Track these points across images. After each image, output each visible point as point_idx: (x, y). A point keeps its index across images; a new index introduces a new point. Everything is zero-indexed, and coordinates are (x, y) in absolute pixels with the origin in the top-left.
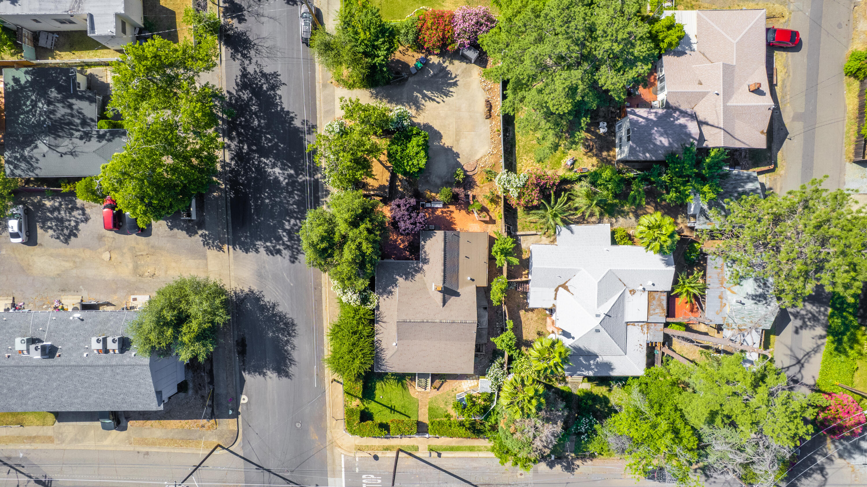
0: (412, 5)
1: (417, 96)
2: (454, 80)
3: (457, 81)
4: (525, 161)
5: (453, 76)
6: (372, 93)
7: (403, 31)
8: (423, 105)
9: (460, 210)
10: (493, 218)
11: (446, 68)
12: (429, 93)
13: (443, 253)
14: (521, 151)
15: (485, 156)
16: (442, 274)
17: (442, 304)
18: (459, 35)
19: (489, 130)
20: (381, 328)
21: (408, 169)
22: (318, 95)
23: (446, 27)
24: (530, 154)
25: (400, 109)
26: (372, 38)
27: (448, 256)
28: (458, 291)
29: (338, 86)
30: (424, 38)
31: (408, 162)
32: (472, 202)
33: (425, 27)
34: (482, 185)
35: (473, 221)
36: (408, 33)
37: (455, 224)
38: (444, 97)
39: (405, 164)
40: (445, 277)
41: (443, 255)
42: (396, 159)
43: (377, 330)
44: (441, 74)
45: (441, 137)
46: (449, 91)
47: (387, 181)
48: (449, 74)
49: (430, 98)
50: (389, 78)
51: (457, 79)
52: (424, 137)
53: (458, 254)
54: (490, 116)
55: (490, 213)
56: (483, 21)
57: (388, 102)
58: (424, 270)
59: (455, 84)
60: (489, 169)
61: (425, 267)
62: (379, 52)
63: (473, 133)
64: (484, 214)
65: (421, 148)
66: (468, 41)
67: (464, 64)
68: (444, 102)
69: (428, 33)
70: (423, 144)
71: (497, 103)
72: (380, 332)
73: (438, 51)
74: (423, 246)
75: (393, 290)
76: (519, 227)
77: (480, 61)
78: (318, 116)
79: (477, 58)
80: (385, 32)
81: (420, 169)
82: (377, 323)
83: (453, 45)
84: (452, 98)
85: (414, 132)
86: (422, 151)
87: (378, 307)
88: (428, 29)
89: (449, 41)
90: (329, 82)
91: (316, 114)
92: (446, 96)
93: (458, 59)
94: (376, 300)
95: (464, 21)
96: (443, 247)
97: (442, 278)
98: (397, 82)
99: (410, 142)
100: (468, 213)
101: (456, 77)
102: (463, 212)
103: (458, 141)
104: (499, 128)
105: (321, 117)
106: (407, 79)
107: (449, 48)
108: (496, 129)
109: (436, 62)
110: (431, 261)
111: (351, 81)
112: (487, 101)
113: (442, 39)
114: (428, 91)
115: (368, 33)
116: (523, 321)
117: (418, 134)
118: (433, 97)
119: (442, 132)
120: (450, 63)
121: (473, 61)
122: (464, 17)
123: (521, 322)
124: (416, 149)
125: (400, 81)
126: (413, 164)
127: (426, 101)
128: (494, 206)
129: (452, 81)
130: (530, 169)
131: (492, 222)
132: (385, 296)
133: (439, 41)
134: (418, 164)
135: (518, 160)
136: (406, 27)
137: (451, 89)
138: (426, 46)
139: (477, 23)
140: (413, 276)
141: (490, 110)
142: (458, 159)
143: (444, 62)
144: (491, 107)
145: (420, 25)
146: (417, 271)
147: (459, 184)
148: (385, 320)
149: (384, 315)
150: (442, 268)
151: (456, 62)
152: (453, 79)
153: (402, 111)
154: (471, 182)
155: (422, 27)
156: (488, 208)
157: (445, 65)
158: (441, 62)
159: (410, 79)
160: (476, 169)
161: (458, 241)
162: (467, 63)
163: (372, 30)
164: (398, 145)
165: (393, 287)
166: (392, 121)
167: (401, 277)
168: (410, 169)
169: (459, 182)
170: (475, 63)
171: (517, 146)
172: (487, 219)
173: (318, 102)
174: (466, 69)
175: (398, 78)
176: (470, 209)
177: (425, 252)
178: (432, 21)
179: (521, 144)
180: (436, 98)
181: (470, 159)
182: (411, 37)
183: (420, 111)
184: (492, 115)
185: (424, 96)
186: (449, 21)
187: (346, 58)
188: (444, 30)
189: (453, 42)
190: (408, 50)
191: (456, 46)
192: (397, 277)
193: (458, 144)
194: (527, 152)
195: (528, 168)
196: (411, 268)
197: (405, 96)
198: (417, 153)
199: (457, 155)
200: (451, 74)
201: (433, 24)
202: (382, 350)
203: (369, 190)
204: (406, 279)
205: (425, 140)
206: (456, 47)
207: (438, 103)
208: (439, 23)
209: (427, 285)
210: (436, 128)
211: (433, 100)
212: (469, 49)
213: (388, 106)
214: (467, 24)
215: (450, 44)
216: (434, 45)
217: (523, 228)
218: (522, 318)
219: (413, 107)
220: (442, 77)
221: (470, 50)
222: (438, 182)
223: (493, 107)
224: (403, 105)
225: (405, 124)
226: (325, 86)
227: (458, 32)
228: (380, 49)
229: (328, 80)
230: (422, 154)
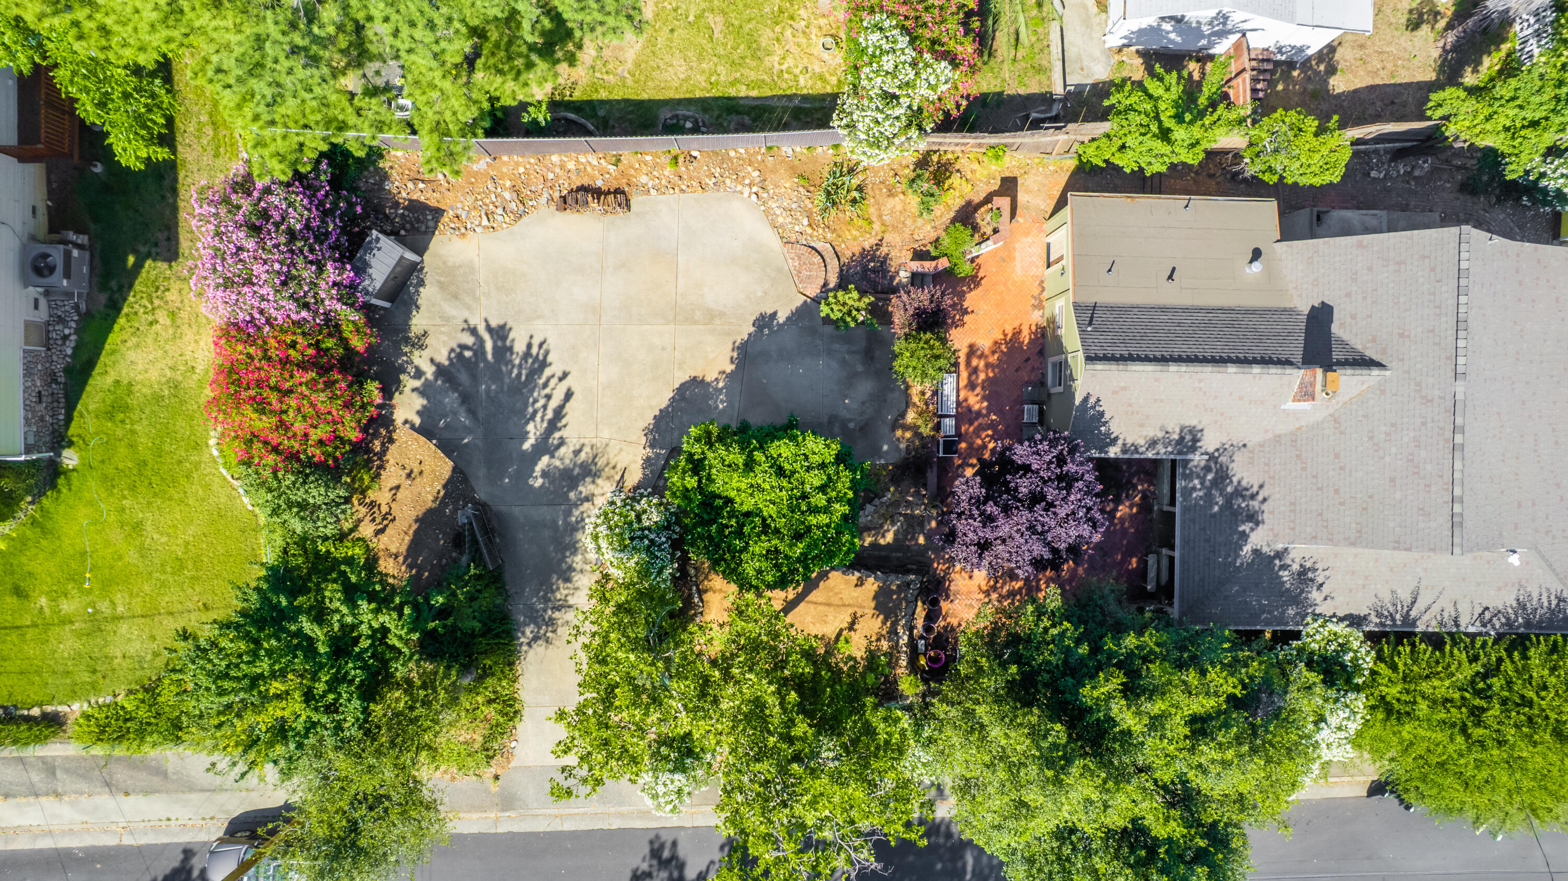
0: (207, 487)
1: (544, 474)
2: (486, 337)
3: (489, 328)
4: (789, 62)
5: (469, 340)
6: (536, 638)
7: (297, 526)
8: (577, 453)
9: (965, 312)
10: (995, 185)
11: (438, 366)
12: (534, 430)
13: (1173, 368)
14: (752, 75)
15: (767, 212)
16: (1256, 369)
17: (1375, 372)
18: (306, 306)
19: (671, 198)
20: (1435, 609)
21: (840, 509)
22: (541, 826)
23: (273, 353)
24: (764, 43)
25: (596, 537)
26: (299, 663)
27: (1178, 349)
28: (1306, 310)
29: (508, 755)
30: (321, 442)
31: (815, 510)
32: (943, 263)
33: (274, 438)
34: (877, 226)
35: (1006, 257)
36: (302, 505)
37: (1017, 333)
38: (547, 372)
39: (823, 519)
40: (1265, 361)
41: (1183, 368)
42: (803, 559)
43: (1441, 624)
44: (463, 378)
45: (695, 383)
46: (527, 354)
47: (860, 583)
48: (460, 356)
49: (553, 426)
50: (478, 577)
51: (482, 330)
52: (711, 445)
53: (1164, 309)
54: (618, 191)
55: (977, 199)
56: (246, 205)
57: (568, 580)
58: (1223, 450)
59: (500, 333)
60: (820, 197)
61: (1209, 443)
62: (364, 628)
63: (681, 259)
64: (984, 218)
65: (758, 456)
66: (329, 267)
67: (427, 295)
68: (565, 375)
69: (299, 426)
70: (744, 445)
71: (571, 165)
72: (1449, 612)
73: (373, 389)
74: (1124, 451)
75: (1296, 567)
76: (1032, 87)
77: (414, 230)
78: (616, 824)
79: (401, 241)
80: (276, 607)
81: (840, 459)
82: (1414, 623)
83: (347, 330)
84: (551, 343)
85: (691, 482)
86: (773, 452)
87: (1355, 621)
88: (283, 425)
89: (329, 343)
90: (494, 788)
91: (610, 832)
92: (544, 364)
93: (408, 317)
94: (1331, 627)
95: (249, 282)
96: (1149, 368)
97: (1274, 370)
98: (490, 542)
99: (729, 501)
100: (974, 281)
101: (473, 331)
102: (971, 300)
103: (711, 316)
104: (665, 160)
105: (621, 815)
106: (482, 507)
107: (357, 343)
108: (668, 171)
109: (419, 402)
110: (1192, 421)
111: (491, 712)
112: (564, 203)
113: (323, 370)
114: (524, 436)
115: (276, 686)
116: (1369, 81)
117: (697, 466)
118: (550, 414)
119: (682, 377)
120: (421, 347)
121: (411, 256)
122: (228, 284)
123: (1372, 88)
124: (763, 476)
125: (488, 531)
126: (822, 489)
127: (562, 442)
128: (955, 180)
129: (489, 345)
130: (817, 40)
131: (1009, 186)
132: (1315, 596)
133: (330, 384)
134: (823, 466)
135: (785, 87)
136: (275, 512)
137: (520, 347)
138: (353, 435)
139: (255, 229)
140: (1240, 492)
141: (598, 193)
142: (782, 318)
143: (419, 374)
144: (583, 189)
145: (271, 459)
146: (1223, 476)
147: (880, 313)
148: (1405, 596)
149: (1387, 598)
150: (1232, 369)
151: (418, 322)
152: (481, 341)
153: (603, 530)
154: (865, 269)
155: (276, 449)
156: (958, 203)
157: (429, 371)
158: (417, 383)
159: (481, 494)
160: (819, 245)
161: (1112, 308)
162: (421, 283)
163: (264, 666)
164: (745, 549)
165: (1284, 567)
166: (644, 573)
167: (1244, 536)
168: (838, 499)
169: (873, 310)
170: (420, 251)
171: (732, 92)
172: (1003, 203)
173: (568, 826)
174: (442, 286)
175: (475, 541)
176: (965, 269)
177: (1153, 443)
178: (248, 410)
179: (724, 73)
180: (554, 404)
181: (779, 270)
182: (316, 494)
183: (601, 462)
184: (614, 185)
185: (544, 447)
186: (250, 340)
187: (389, 774)
188: (285, 362)
189: (332, 326)
190: (372, 504)
191: (349, 316)
192: (1247, 549)
193: (722, 314)
194: (757, 52)
195: (818, 50)
196: (1208, 498)
197: (544, 513)
198: (780, 472)
199: (764, 322)
200: (463, 347)
201: (261, 406)
202: (1522, 606)
203: (895, 647)
204: (1254, 518)
205: (720, 439)
206: (355, 316)
207: (569, 395)
208: (260, 384)
209: (1281, 429)
210: (663, 398)
211: (559, 413)
212: (361, 269)
213: (585, 582)
214: (258, 269)
215: (344, 342)
216: (347, 405)
217: (1040, 70)
218: (1359, 85)
219: (585, 488)
220: (474, 377)
221: (367, 265)
222: (865, 387)
223: (586, 181)
224: (579, 526)
225: (656, 517)
226: (508, 802)
227: (291, 306)
228: (354, 627)
229: (487, 791)
230: (783, 449)
